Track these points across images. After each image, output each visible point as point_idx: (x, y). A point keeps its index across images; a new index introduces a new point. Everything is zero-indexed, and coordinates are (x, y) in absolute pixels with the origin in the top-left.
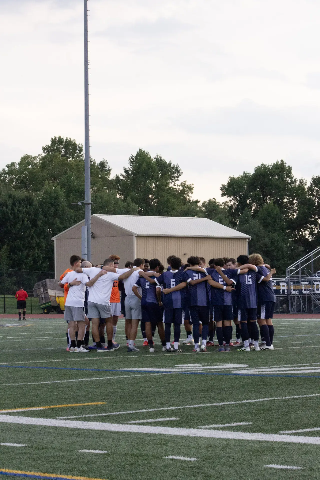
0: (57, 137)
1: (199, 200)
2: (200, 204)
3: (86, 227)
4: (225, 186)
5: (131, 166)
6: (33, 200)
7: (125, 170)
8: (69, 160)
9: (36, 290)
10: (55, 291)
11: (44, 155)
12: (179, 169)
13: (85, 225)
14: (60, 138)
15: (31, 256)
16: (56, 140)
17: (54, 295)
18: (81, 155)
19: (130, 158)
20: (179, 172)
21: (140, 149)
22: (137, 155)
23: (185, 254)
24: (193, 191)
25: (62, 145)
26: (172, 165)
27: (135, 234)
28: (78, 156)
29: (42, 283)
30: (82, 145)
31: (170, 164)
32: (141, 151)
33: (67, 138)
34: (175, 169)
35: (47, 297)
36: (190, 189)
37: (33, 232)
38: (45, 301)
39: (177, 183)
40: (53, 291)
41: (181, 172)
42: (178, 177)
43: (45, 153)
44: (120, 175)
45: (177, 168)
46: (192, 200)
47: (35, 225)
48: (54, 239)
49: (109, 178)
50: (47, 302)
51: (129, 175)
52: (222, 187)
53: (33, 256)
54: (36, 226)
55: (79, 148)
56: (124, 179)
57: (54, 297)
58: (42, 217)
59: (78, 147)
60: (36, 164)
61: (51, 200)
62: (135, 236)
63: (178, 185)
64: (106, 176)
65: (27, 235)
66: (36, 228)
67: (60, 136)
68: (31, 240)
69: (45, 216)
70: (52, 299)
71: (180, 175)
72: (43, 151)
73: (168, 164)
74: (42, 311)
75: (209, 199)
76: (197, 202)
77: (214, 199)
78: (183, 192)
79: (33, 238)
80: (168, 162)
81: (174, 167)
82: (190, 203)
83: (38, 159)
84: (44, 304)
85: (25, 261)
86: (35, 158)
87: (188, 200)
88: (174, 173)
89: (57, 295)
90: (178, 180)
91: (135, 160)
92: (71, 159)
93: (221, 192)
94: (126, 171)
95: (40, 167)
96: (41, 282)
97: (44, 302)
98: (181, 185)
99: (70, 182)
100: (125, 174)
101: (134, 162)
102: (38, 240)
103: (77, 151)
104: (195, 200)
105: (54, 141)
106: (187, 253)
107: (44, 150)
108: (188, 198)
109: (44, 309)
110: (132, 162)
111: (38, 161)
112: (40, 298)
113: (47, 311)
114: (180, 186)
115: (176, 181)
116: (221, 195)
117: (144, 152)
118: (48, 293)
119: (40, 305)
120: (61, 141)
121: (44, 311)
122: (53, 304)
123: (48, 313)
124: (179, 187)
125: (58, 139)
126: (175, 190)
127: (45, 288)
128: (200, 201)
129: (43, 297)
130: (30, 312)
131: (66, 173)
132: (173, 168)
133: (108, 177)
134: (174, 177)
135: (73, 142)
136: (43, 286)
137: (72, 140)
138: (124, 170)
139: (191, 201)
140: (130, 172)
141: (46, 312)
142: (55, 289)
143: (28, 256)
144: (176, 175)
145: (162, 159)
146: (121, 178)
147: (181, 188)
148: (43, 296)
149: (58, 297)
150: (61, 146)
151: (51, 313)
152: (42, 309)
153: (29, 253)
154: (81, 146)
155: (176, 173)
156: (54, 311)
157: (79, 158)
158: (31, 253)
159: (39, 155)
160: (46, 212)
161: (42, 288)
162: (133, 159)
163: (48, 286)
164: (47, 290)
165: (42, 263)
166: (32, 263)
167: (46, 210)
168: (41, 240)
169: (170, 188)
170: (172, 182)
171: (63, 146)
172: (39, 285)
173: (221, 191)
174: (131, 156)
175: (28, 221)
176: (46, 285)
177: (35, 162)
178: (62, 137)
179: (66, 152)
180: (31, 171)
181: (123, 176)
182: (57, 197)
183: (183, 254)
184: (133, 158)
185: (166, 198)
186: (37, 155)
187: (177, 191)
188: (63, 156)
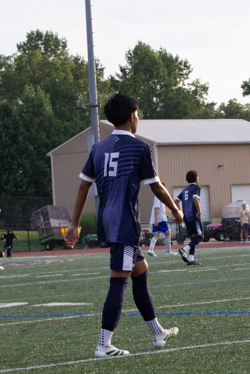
0: (35, 30)
1: (215, 102)
2: (216, 108)
3: (93, 136)
4: (247, 82)
5: (128, 63)
6: (11, 110)
7: (121, 68)
8: (50, 59)
9: (34, 220)
10: (59, 221)
11: (19, 54)
12: (188, 65)
13: (92, 134)
14: (38, 32)
15: (12, 180)
16: (33, 34)
17: (57, 225)
18: (65, 52)
19: (128, 53)
20: (188, 68)
21: (139, 41)
22: (135, 49)
23: (219, 166)
24: (208, 92)
25: (41, 40)
26: (179, 60)
27: (155, 143)
28: (62, 54)
29: (42, 211)
30: (65, 39)
31: (177, 58)
32: (140, 43)
33: (47, 31)
34: (183, 64)
35: (49, 229)
36: (205, 89)
37: (13, 151)
38: (47, 234)
39: (186, 82)
40: (56, 220)
41: (191, 68)
42: (187, 74)
43: (20, 52)
44: (115, 75)
45: (186, 63)
46: (206, 102)
47: (14, 140)
48: (50, 154)
49: (103, 78)
50: (49, 234)
51: (127, 74)
52: (243, 84)
53: (14, 180)
54: (17, 142)
55: (63, 43)
56: (120, 80)
57: (57, 228)
58: (23, 131)
59: (61, 43)
60: (10, 66)
61: (33, 108)
62: (156, 146)
63: (188, 84)
64: (99, 76)
65: (5, 155)
66: (17, 145)
67: (38, 29)
68: (11, 161)
69: (28, 130)
70: (55, 230)
71: (190, 72)
72: (17, 49)
73: (174, 58)
74: (43, 247)
75: (229, 100)
76: (213, 104)
77: (234, 99)
78: (195, 92)
79: (13, 158)
80: (174, 56)
81: (182, 62)
82: (204, 106)
83: (12, 59)
84: (45, 238)
85: (5, 187)
86: (8, 58)
87: (201, 103)
88: (181, 70)
89: (62, 225)
90: (187, 78)
91: (133, 55)
92: (53, 58)
93: (242, 91)
94: (123, 70)
95: (16, 69)
96: (39, 210)
97: (45, 235)
98: (193, 84)
99: (56, 86)
100: (121, 74)
101: (132, 57)
102: (20, 160)
103: (60, 47)
104: (210, 102)
105: (30, 37)
106: (222, 165)
107: (19, 47)
108: (202, 100)
109: (45, 244)
110: (129, 58)
111: (12, 62)
112: (40, 230)
113: (50, 246)
114: (191, 84)
115: (185, 79)
116: (242, 95)
117: (144, 44)
118: (49, 223)
119: (40, 240)
120: (39, 35)
121: (46, 247)
122: (56, 237)
123: (51, 249)
124: (190, 87)
125: (35, 33)
126: (185, 91)
127: (46, 217)
128: (216, 104)
129: (43, 230)
130: (27, 248)
131: (49, 75)
132: (180, 63)
133: (101, 78)
134: (182, 75)
135: (55, 36)
136: (42, 214)
137: (54, 33)
138: (119, 69)
139: (205, 104)
140: (128, 71)
141: (48, 248)
142: (58, 217)
143: (8, 181)
144: (185, 72)
145: (167, 53)
146: (117, 78)
147: (193, 88)
148: (44, 227)
149: (62, 228)
150: (40, 42)
151: (54, 248)
152: (43, 244)
153: (10, 177)
154: (65, 41)
155: (185, 69)
156: (58, 247)
157: (64, 56)
158: (12, 177)
159: (14, 54)
160: (28, 124)
161: (42, 217)
162: (131, 55)
163: (50, 214)
164: (48, 219)
165: (27, 188)
166: (14, 189)
167: (28, 122)
168: (24, 161)
169: (180, 88)
170: (181, 80)
171: (42, 42)
172: (37, 214)
173: (242, 89)
174: (129, 50)
175: (6, 137)
176: (47, 213)
177: (9, 63)
178: (41, 31)
179: (46, 49)
180: (5, 75)
181: (119, 76)
182: (41, 105)
183: (217, 165)
184: (131, 52)
185: (175, 101)
186: (11, 55)
187: (188, 92)
188: (43, 54)
